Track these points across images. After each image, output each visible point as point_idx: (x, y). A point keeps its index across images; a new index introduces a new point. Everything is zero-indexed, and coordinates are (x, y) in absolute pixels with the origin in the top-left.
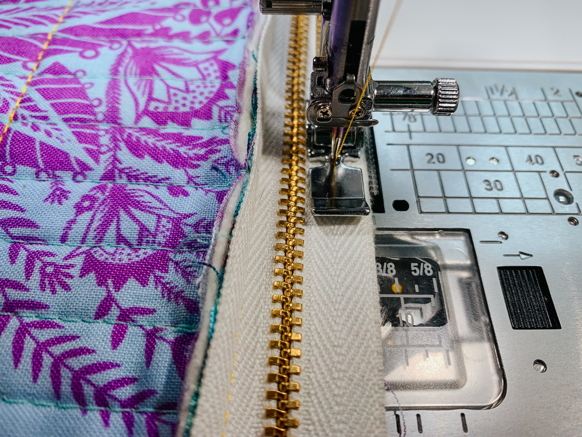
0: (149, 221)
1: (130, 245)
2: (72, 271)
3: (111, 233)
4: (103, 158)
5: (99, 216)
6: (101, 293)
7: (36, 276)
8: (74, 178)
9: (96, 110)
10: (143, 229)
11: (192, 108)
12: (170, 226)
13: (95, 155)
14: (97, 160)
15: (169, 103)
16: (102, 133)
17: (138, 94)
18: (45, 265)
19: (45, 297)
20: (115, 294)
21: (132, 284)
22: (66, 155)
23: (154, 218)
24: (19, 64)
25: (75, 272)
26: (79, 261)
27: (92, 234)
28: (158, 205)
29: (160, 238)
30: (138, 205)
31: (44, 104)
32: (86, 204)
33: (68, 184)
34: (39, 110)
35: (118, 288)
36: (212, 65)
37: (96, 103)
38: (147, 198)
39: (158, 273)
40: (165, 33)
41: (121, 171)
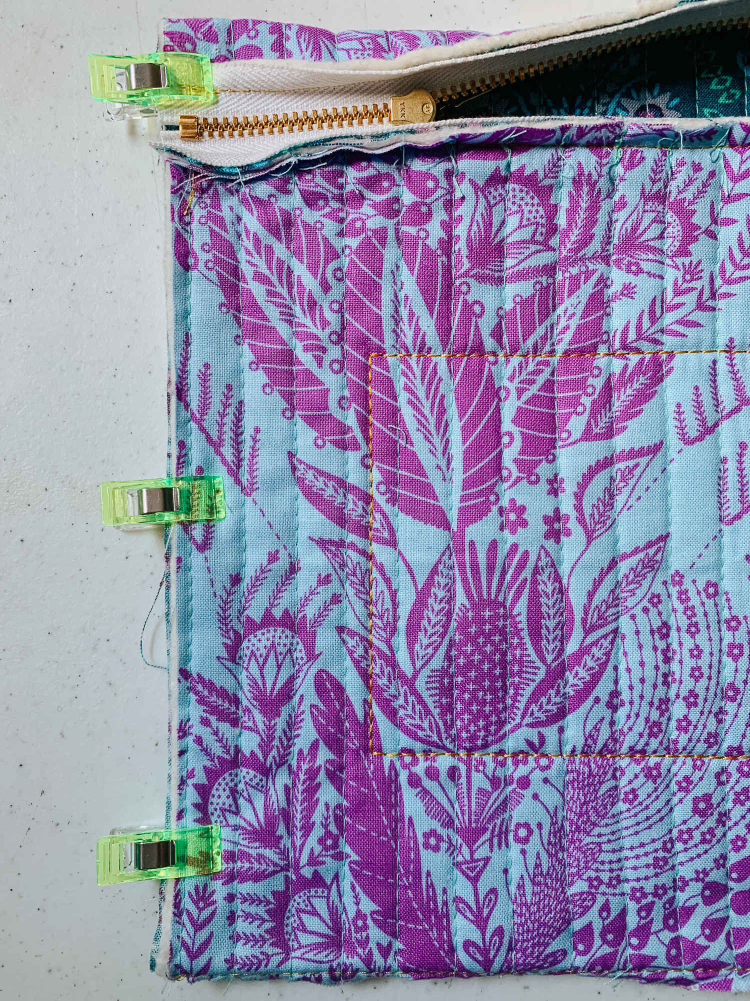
0: (648, 218)
1: (665, 229)
2: (687, 263)
3: (656, 244)
4: (591, 267)
5: (644, 256)
6: (703, 239)
7: (693, 284)
8: (608, 287)
9: (545, 284)
10: (654, 221)
11: (538, 205)
12: (650, 204)
13: (589, 274)
14: (594, 271)
15: (537, 224)
16: (567, 275)
17: (527, 252)
18: (684, 280)
19: (706, 276)
20: (703, 229)
21: (695, 220)
22: (592, 296)
23: (646, 214)
24: (493, 368)
25: (687, 261)
26: (679, 261)
27: (658, 257)
28: (636, 213)
29: (660, 208)
30: (635, 229)
31: (540, 331)
32: (634, 268)
33: (616, 288)
34: (546, 334)
35: (699, 228)
36: (490, 193)
37: (538, 287)
38: (629, 225)
39: (686, 204)
40: (447, 245)
41: (603, 250)
